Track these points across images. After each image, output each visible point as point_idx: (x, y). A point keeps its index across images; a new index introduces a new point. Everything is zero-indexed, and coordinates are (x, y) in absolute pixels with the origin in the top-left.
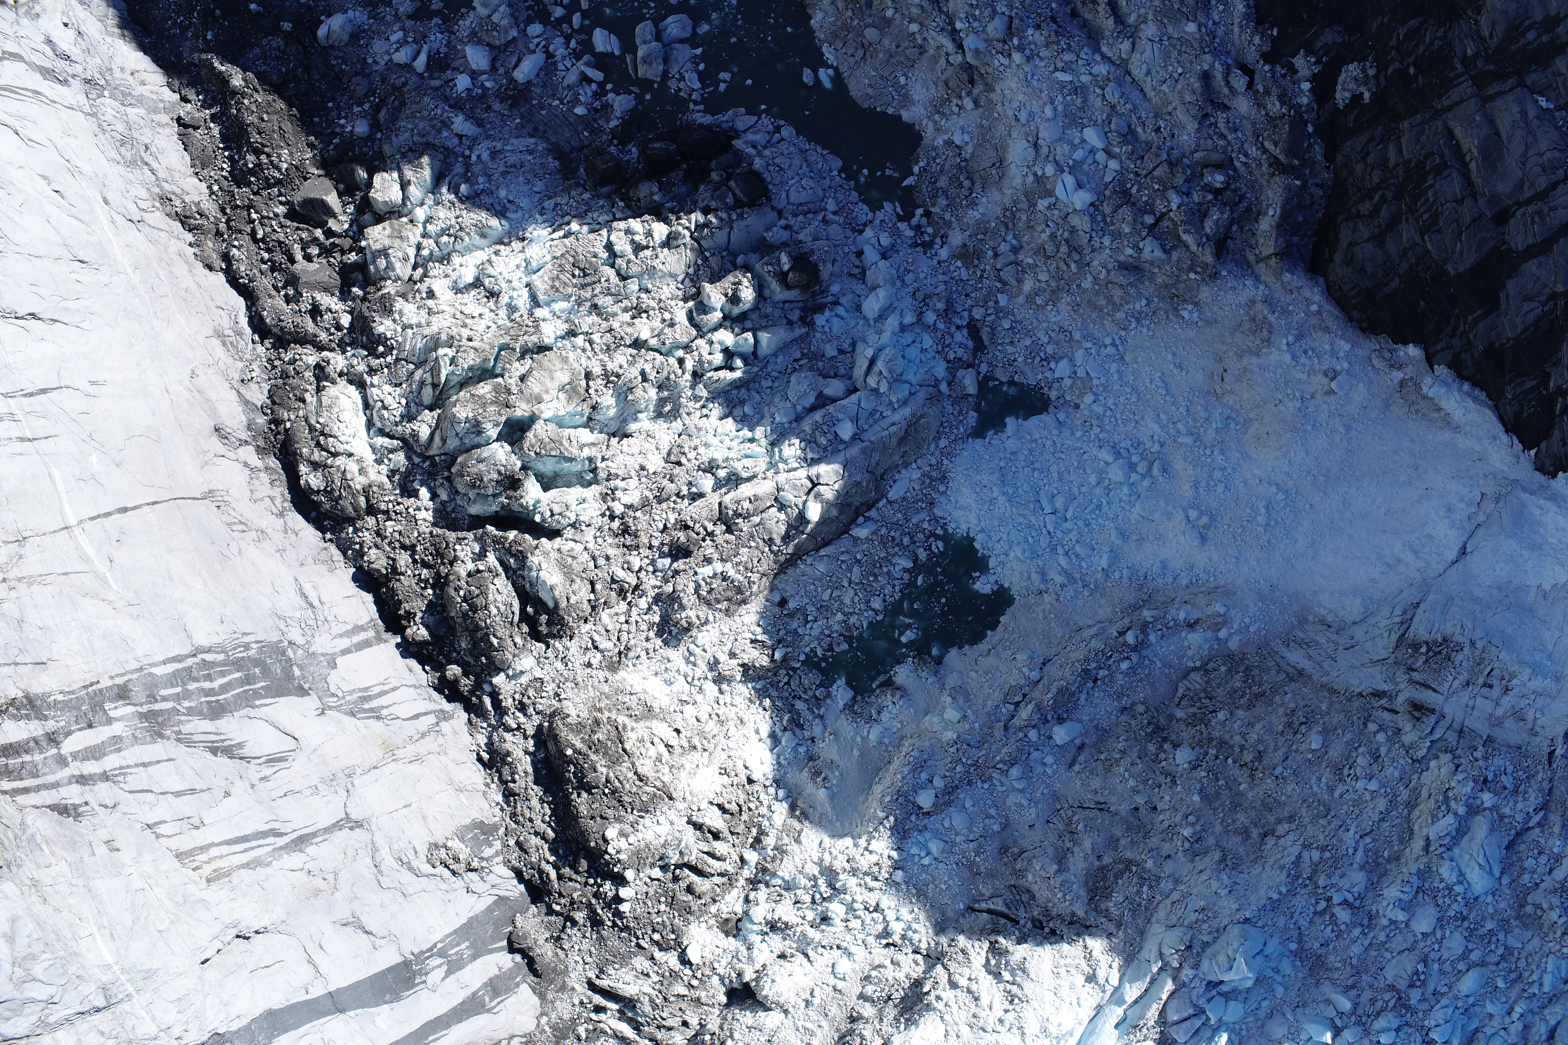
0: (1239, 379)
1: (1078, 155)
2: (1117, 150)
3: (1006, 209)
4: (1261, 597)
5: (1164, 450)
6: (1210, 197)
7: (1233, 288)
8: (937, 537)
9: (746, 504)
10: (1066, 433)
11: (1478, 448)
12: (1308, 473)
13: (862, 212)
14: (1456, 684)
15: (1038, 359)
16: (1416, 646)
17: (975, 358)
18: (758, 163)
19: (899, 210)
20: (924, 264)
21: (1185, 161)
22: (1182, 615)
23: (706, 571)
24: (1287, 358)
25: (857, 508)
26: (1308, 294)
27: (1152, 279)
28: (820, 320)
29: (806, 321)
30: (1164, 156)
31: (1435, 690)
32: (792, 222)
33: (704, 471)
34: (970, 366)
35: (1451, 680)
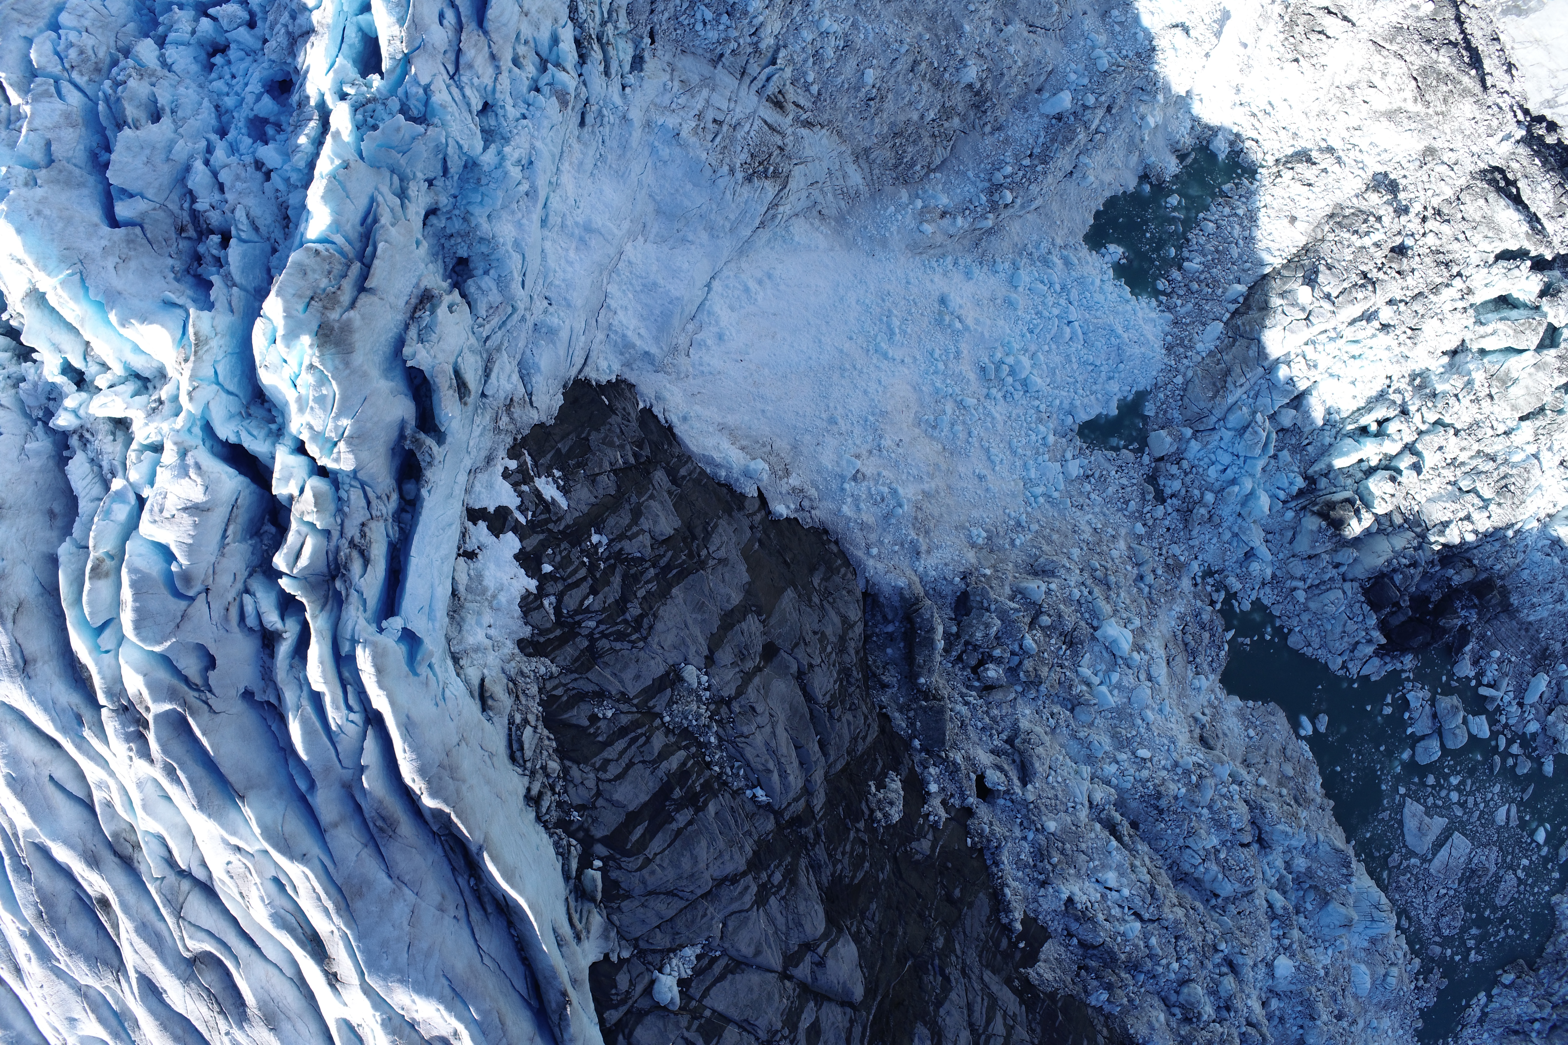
0: (936, 465)
1: (1115, 677)
2: (1084, 688)
3: (1156, 616)
4: (884, 243)
5: (985, 391)
6: (997, 652)
7: (946, 565)
8: (1163, 293)
9: (1360, 296)
10: (1066, 405)
11: (697, 408)
12: (861, 372)
13: (1268, 597)
14: (747, 127)
15: (1097, 475)
16: (776, 174)
17: (1156, 470)
18: (1373, 621)
19: (1236, 604)
20: (1211, 555)
21: (1019, 689)
22: (960, 221)
23: (1377, 237)
24: (901, 491)
25: (1249, 308)
26: (879, 566)
27: (1016, 566)
28: (1300, 483)
29: (1311, 480)
30: (1043, 688)
31: (765, 122)
32: (1334, 571)
33: (1389, 326)
34: (1161, 459)
35: (751, 130)
